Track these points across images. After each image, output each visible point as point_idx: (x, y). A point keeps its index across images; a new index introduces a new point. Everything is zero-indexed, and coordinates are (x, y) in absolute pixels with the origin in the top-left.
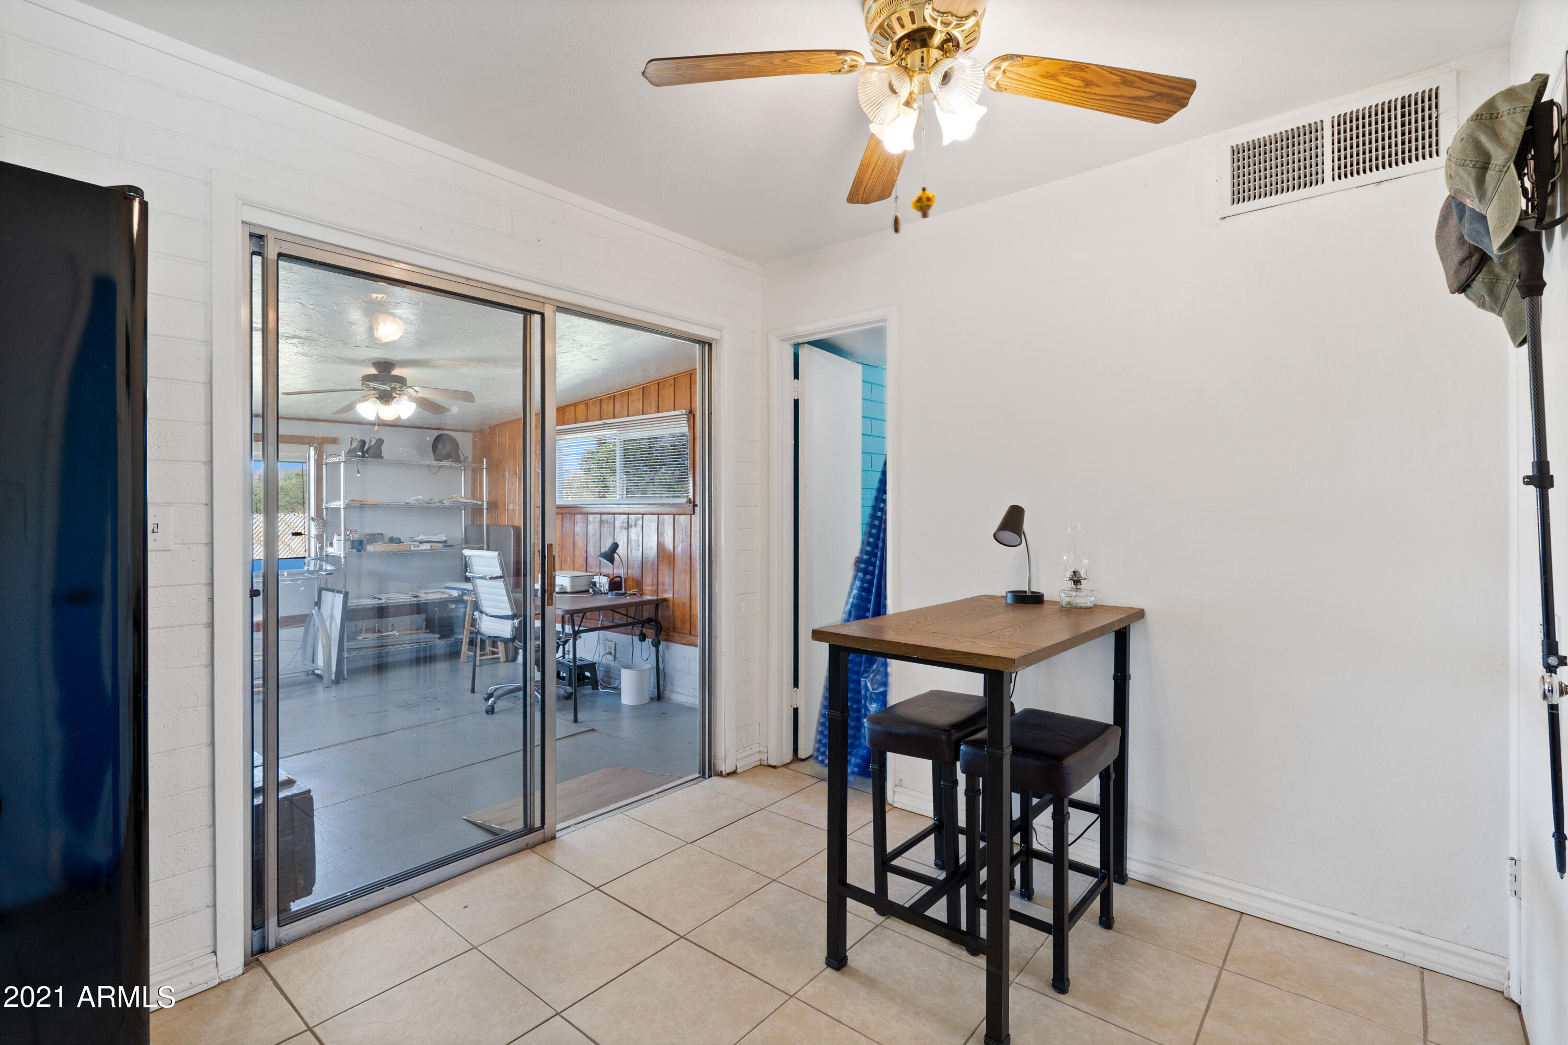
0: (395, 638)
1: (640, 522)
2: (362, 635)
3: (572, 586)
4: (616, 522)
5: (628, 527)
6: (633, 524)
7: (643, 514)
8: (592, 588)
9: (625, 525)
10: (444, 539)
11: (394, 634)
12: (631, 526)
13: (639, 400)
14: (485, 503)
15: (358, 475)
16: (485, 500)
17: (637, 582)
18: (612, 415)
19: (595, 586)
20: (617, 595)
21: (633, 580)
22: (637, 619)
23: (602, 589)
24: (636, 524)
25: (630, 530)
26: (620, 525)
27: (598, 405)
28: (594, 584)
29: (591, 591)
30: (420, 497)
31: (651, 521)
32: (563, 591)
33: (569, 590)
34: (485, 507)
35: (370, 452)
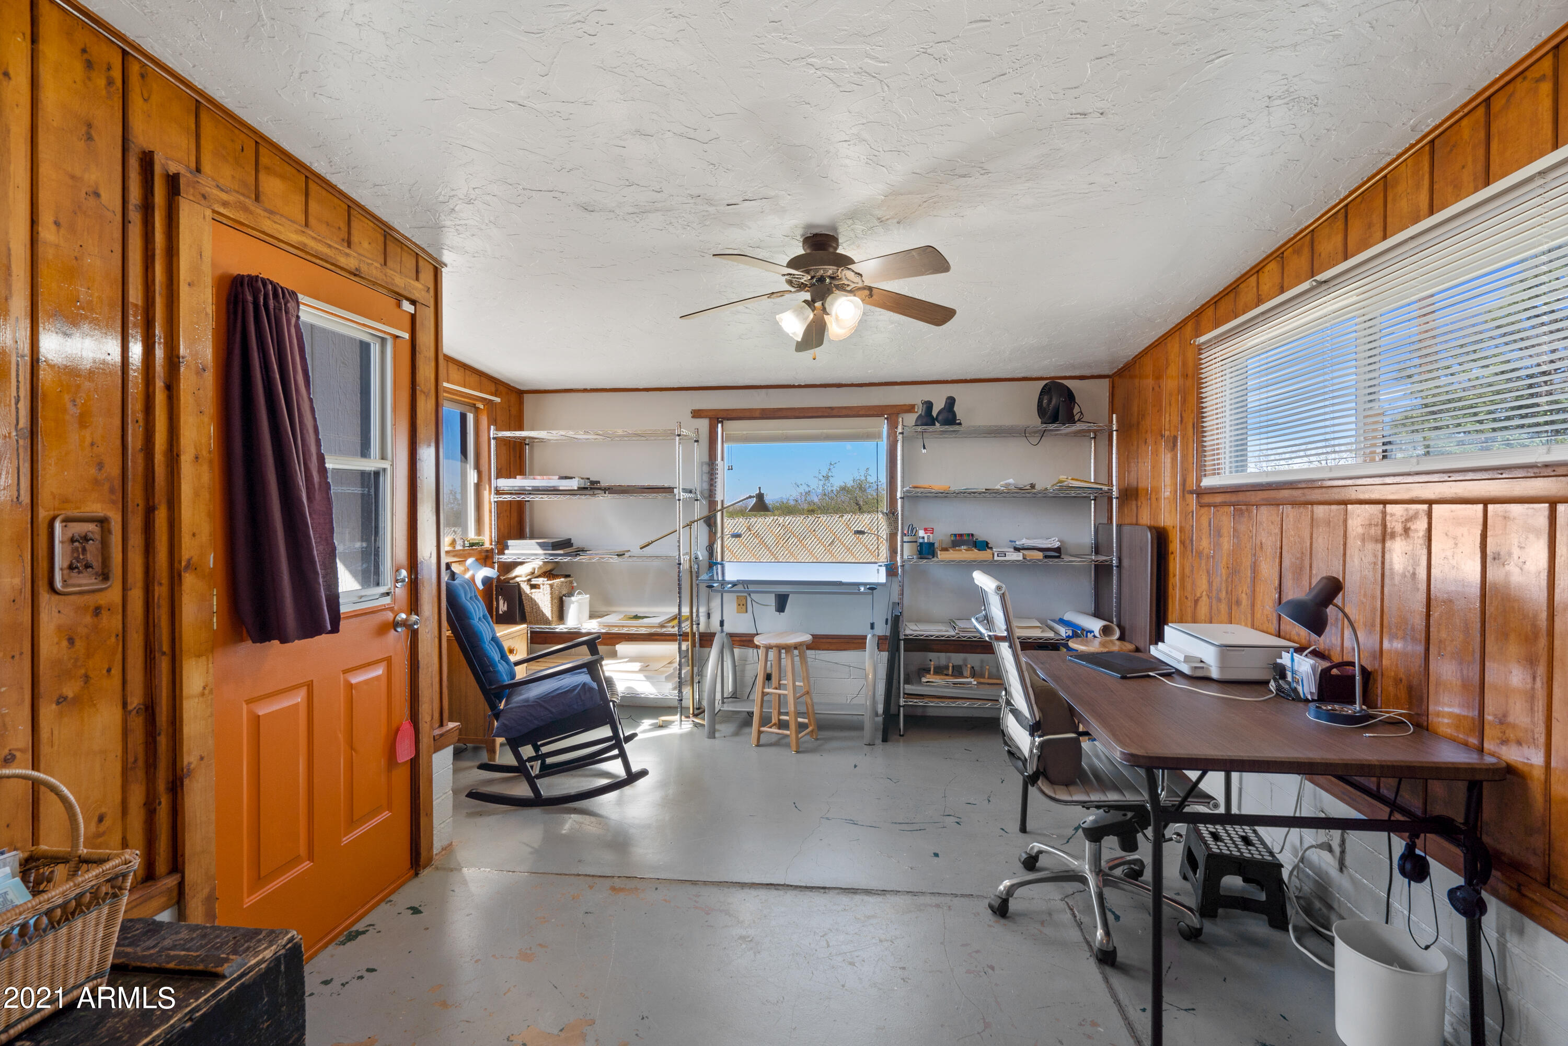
0: (971, 688)
1: (1420, 526)
2: (928, 676)
3: (1222, 668)
4: (1350, 522)
5: (1385, 536)
6: (1399, 528)
7: (1430, 503)
8: (1275, 680)
9: (1376, 531)
10: (1057, 544)
11: (970, 683)
12: (1393, 536)
13: (1418, 186)
14: (1114, 489)
15: (924, 451)
16: (1114, 483)
17: (1410, 689)
18: (1340, 256)
19: (1283, 676)
20: (1334, 717)
21: (1398, 681)
22: (1403, 811)
23: (1300, 689)
24: (1406, 530)
25: (1388, 544)
26: (1360, 530)
27: (1306, 252)
28: (1281, 672)
29: (1272, 685)
30: (1011, 481)
31: (1458, 522)
32: (1199, 674)
33: (1215, 674)
34: (1115, 494)
35: (940, 418)
